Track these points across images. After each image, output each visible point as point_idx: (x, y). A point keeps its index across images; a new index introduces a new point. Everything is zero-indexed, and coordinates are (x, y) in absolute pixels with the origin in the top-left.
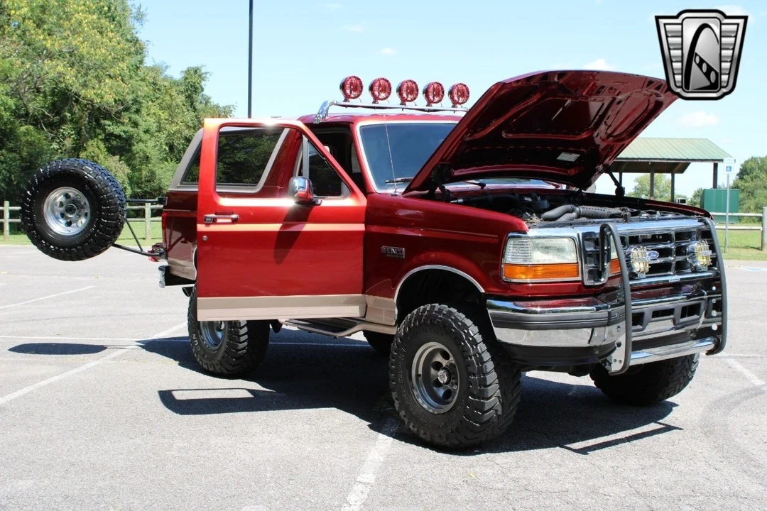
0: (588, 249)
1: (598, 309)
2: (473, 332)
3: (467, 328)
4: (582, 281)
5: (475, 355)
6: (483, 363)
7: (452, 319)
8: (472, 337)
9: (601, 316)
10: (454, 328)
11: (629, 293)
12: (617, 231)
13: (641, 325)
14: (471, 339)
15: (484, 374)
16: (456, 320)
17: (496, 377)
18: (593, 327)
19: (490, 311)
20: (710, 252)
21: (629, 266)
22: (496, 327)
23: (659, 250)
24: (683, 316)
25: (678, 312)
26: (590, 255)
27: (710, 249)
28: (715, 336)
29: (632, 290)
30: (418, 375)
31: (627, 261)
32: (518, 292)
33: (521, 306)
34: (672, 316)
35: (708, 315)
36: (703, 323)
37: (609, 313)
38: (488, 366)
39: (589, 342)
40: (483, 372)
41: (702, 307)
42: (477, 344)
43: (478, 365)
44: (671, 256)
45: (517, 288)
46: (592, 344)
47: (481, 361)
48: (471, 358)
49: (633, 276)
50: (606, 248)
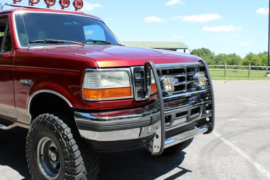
0: (137, 78)
1: (144, 116)
2: (66, 132)
3: (63, 130)
4: (134, 98)
5: (68, 148)
6: (73, 152)
7: (55, 124)
8: (66, 136)
9: (146, 120)
10: (56, 130)
11: (163, 104)
12: (154, 66)
13: (170, 122)
14: (65, 137)
15: (74, 160)
16: (57, 125)
17: (82, 159)
18: (141, 127)
19: (76, 119)
20: (206, 79)
21: (163, 88)
22: (80, 129)
23: (178, 78)
24: (192, 114)
25: (189, 113)
26: (138, 82)
27: (206, 77)
28: (208, 124)
29: (164, 102)
30: (41, 156)
31: (161, 85)
32: (92, 107)
33: (94, 116)
34: (186, 115)
35: (204, 113)
36: (202, 116)
37: (151, 117)
38: (76, 155)
39: (139, 135)
40: (73, 158)
41: (201, 108)
42: (69, 140)
43: (70, 154)
44: (185, 81)
45: (92, 104)
46: (141, 137)
47: (71, 151)
48: (65, 149)
49: (165, 94)
50: (148, 77)
